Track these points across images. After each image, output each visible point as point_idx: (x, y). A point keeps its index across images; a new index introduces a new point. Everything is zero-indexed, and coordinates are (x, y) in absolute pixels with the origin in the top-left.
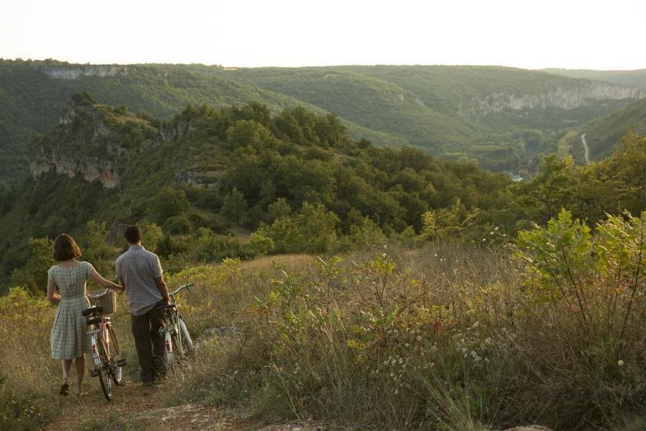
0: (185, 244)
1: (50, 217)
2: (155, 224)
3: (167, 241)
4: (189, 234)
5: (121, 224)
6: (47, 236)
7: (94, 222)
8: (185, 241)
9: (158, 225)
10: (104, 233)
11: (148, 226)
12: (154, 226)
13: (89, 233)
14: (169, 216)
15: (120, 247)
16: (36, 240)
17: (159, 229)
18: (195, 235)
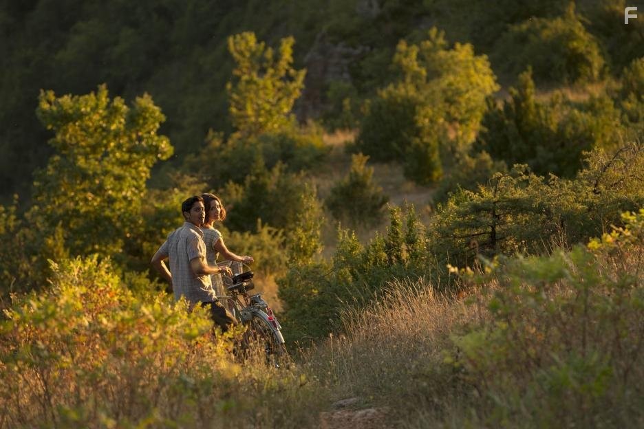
0: (584, 118)
1: (80, 25)
2: (468, 47)
3: (518, 110)
4: (591, 80)
5: (340, 48)
6: (103, 87)
7: (251, 38)
8: (581, 107)
9: (477, 52)
10: (290, 78)
11: (442, 53)
12: (464, 52)
13: (237, 80)
14: (515, 19)
15: (345, 127)
16: (66, 100)
17: (482, 63)
18: (617, 86)
